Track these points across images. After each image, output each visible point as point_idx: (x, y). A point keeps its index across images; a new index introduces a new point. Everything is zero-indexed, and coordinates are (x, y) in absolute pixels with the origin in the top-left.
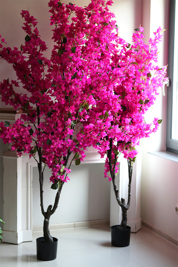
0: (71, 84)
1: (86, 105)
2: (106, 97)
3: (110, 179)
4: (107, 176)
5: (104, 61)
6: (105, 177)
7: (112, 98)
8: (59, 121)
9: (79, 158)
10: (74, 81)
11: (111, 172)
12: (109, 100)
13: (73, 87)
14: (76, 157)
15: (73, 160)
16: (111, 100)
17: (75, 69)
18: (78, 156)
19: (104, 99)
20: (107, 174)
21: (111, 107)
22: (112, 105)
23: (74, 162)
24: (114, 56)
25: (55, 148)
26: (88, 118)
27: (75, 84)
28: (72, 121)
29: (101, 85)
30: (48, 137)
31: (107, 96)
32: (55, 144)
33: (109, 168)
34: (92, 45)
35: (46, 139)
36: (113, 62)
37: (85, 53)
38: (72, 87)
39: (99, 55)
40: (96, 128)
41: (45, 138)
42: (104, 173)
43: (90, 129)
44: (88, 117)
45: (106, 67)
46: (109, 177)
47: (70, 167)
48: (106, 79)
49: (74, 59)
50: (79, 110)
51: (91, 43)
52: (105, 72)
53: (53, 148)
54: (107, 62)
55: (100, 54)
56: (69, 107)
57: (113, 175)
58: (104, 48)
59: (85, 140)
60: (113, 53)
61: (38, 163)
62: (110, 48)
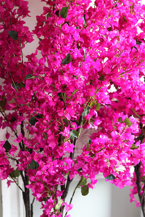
0: (61, 73)
1: (94, 104)
2: (130, 87)
3: (138, 204)
4: (133, 199)
5: (127, 30)
6: (131, 201)
7: (138, 89)
8: (49, 132)
9: (87, 184)
10: (68, 69)
11: (139, 195)
12: (135, 92)
13: (66, 79)
14: (81, 183)
15: (77, 187)
16: (137, 92)
17: (68, 47)
18: (86, 181)
19: (126, 91)
20: (133, 197)
21: (138, 104)
22: (139, 100)
23: (79, 190)
24: (144, 22)
25: (44, 175)
26: (99, 124)
27: (68, 74)
28: (71, 130)
29: (119, 71)
30: (33, 157)
31: (132, 87)
32: (44, 168)
33: (137, 188)
34: (104, 5)
35: (30, 160)
36: (142, 31)
37: (93, 18)
38: (63, 78)
39: (116, 22)
40: (108, 146)
41: (28, 158)
42: (130, 195)
43: (100, 145)
44: (99, 122)
45: (128, 41)
46: (136, 202)
47: (73, 198)
48: (126, 61)
49: (64, 29)
50: (83, 113)
51: (103, 2)
52: (125, 49)
53: (41, 176)
54: (133, 32)
55: (118, 20)
56: (65, 109)
57: (142, 200)
58: (123, 9)
59: (90, 165)
60: (142, 18)
61: (23, 192)
62: (137, 10)
